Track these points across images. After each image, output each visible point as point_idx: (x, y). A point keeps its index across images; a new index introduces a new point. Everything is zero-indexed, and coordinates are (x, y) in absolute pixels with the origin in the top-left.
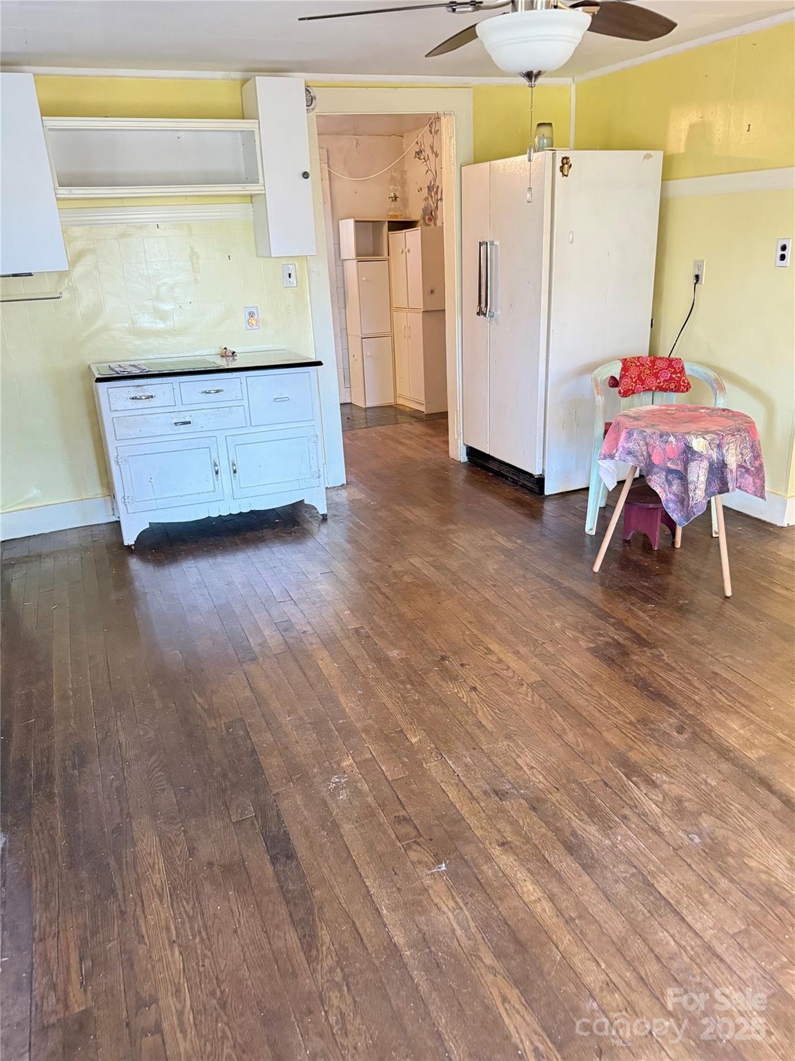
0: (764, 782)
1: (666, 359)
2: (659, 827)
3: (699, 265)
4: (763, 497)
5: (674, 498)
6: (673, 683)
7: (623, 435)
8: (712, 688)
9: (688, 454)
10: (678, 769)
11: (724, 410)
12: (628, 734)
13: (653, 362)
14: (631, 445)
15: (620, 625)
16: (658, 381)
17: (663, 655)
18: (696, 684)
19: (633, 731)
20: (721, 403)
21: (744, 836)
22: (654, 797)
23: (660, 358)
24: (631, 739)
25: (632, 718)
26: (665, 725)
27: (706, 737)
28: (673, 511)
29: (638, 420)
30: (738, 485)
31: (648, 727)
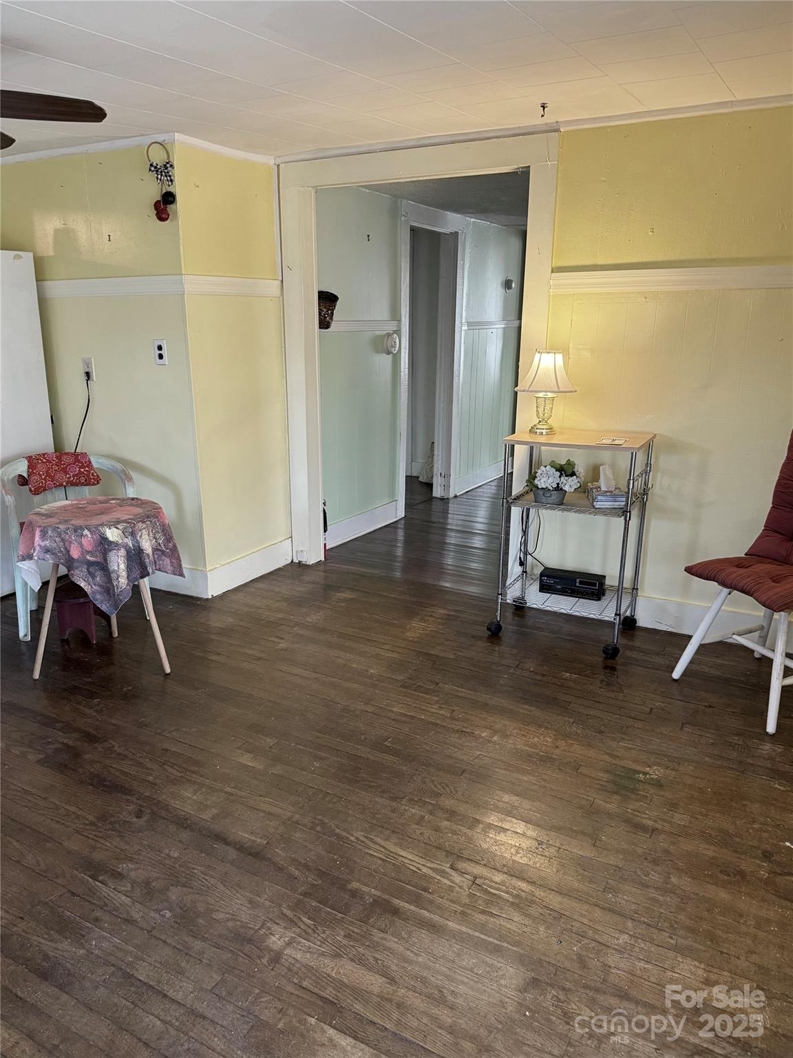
0: (221, 838)
1: (72, 454)
2: (131, 917)
3: (87, 363)
4: (182, 575)
5: (99, 589)
6: (127, 770)
7: (38, 533)
8: (164, 764)
9: (105, 546)
10: (141, 853)
11: (133, 499)
12: (89, 836)
13: (59, 458)
14: (47, 543)
15: (68, 728)
16: (68, 476)
17: (114, 746)
18: (149, 765)
19: (94, 831)
20: (131, 492)
21: (209, 894)
22: (122, 888)
23: (67, 454)
24: (92, 839)
25: (91, 818)
26: (124, 813)
27: (164, 814)
28: (102, 602)
29: (51, 517)
30: (158, 567)
31: (108, 822)
